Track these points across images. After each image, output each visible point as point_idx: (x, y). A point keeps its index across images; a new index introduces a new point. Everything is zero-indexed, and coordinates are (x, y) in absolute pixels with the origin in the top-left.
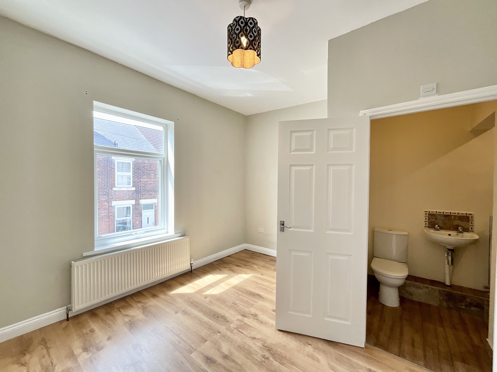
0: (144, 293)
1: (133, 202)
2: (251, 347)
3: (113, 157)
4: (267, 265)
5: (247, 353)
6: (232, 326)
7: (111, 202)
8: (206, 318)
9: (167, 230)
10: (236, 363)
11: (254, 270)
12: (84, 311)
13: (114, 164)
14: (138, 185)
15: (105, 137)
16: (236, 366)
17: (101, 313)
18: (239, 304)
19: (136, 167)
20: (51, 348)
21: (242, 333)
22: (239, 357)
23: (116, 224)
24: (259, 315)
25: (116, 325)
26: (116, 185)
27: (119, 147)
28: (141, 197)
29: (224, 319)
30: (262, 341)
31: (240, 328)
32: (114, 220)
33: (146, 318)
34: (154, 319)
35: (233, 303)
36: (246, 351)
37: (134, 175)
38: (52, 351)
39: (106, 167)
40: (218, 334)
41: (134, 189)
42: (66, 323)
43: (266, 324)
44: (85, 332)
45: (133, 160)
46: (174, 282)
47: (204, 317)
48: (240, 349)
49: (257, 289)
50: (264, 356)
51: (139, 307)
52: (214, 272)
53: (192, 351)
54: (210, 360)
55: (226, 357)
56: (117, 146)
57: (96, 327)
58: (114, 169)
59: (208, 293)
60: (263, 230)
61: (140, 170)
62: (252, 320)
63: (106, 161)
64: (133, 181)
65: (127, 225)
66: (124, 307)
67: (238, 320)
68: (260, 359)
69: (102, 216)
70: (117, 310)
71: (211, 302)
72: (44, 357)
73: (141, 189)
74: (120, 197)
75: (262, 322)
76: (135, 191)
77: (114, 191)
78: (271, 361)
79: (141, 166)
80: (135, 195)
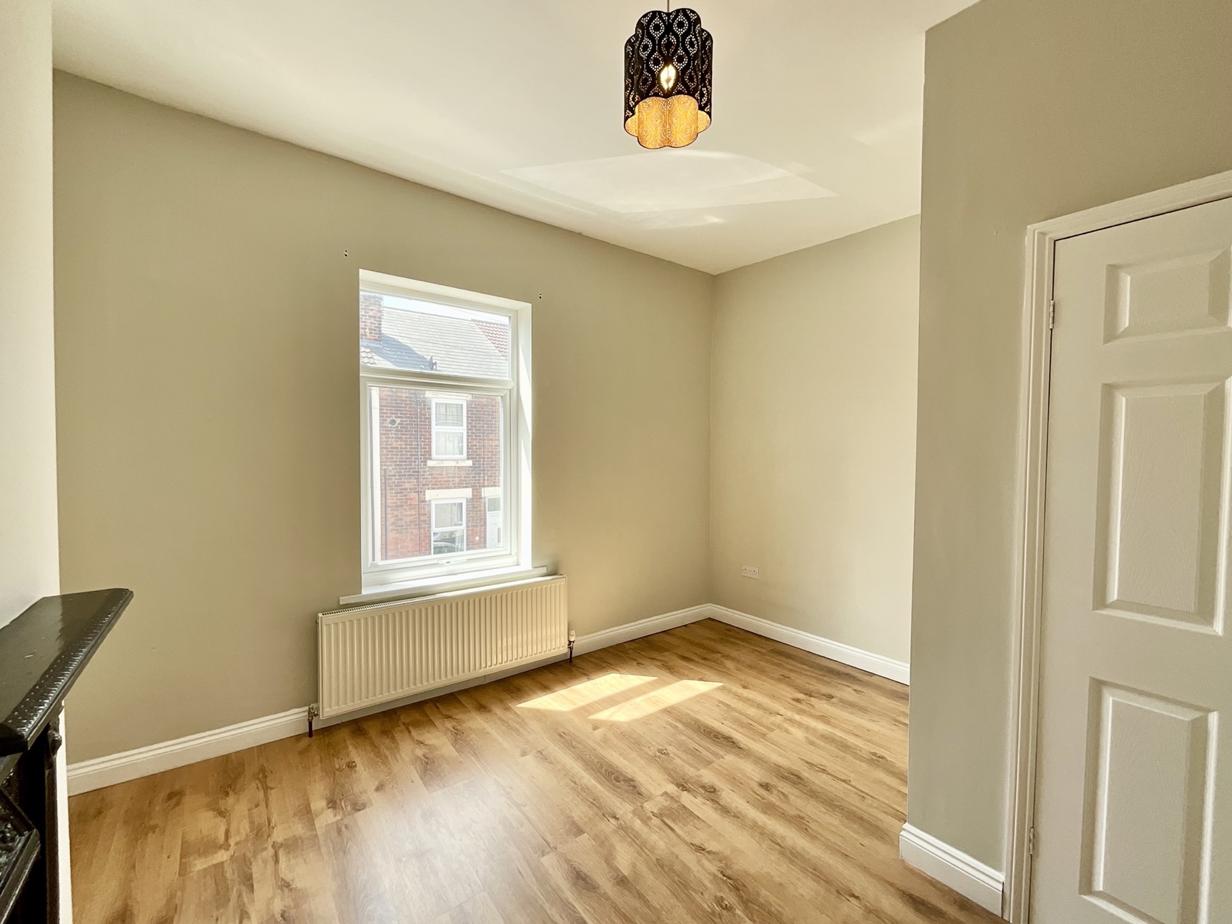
0: (463, 699)
1: (468, 492)
2: (689, 869)
3: (427, 392)
4: (762, 663)
5: (676, 883)
6: (649, 806)
7: (424, 492)
8: (588, 776)
9: (516, 557)
10: (646, 902)
11: (724, 672)
12: (344, 721)
13: (429, 409)
14: (479, 455)
15: (413, 349)
16: (647, 910)
17: (373, 732)
18: (674, 754)
19: (474, 414)
20: (272, 789)
21: (672, 829)
22: (657, 890)
23: (435, 541)
24: (723, 790)
25: (397, 760)
26: (434, 455)
27: (439, 371)
28: (484, 483)
29: (631, 788)
30: (720, 861)
31: (669, 816)
32: (429, 531)
33: (457, 754)
34: (476, 762)
35: (660, 751)
36: (676, 878)
37: (470, 431)
38: (273, 795)
39: (413, 414)
40: (612, 821)
41: (470, 463)
42: (306, 740)
43: (739, 818)
44: (337, 766)
45: (469, 399)
46: (527, 682)
47: (584, 773)
48: (660, 869)
49: (725, 722)
50: (719, 901)
51: (448, 729)
52: (625, 669)
53: (547, 850)
54: (584, 880)
55: (622, 881)
56: (434, 367)
57: (359, 759)
58: (430, 418)
59: (602, 716)
60: (757, 571)
61: (483, 421)
62: (702, 800)
63: (413, 401)
64: (468, 445)
65: (457, 544)
66: (417, 724)
67: (666, 793)
68: (708, 905)
69: (406, 522)
70: (403, 727)
71: (605, 740)
72: (257, 806)
73: (484, 464)
74: (441, 481)
75: (725, 811)
76: (472, 467)
77: (430, 467)
78: (737, 917)
79: (484, 411)
80: (473, 477)
